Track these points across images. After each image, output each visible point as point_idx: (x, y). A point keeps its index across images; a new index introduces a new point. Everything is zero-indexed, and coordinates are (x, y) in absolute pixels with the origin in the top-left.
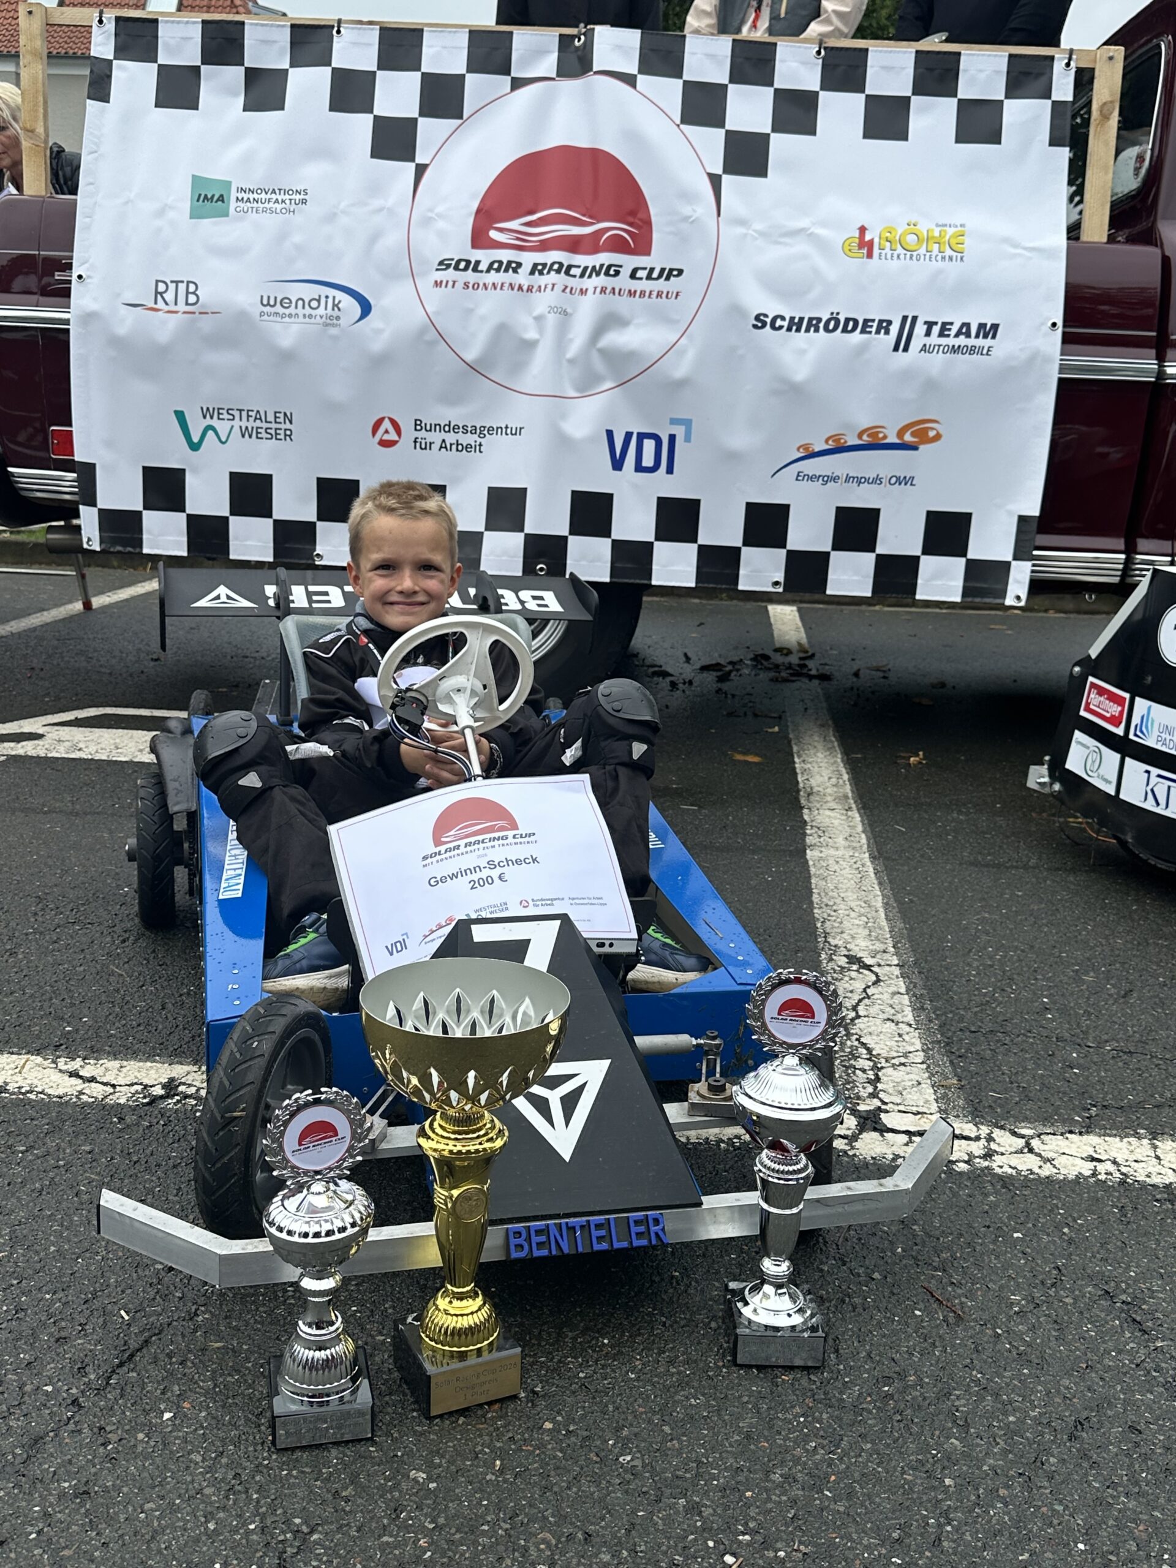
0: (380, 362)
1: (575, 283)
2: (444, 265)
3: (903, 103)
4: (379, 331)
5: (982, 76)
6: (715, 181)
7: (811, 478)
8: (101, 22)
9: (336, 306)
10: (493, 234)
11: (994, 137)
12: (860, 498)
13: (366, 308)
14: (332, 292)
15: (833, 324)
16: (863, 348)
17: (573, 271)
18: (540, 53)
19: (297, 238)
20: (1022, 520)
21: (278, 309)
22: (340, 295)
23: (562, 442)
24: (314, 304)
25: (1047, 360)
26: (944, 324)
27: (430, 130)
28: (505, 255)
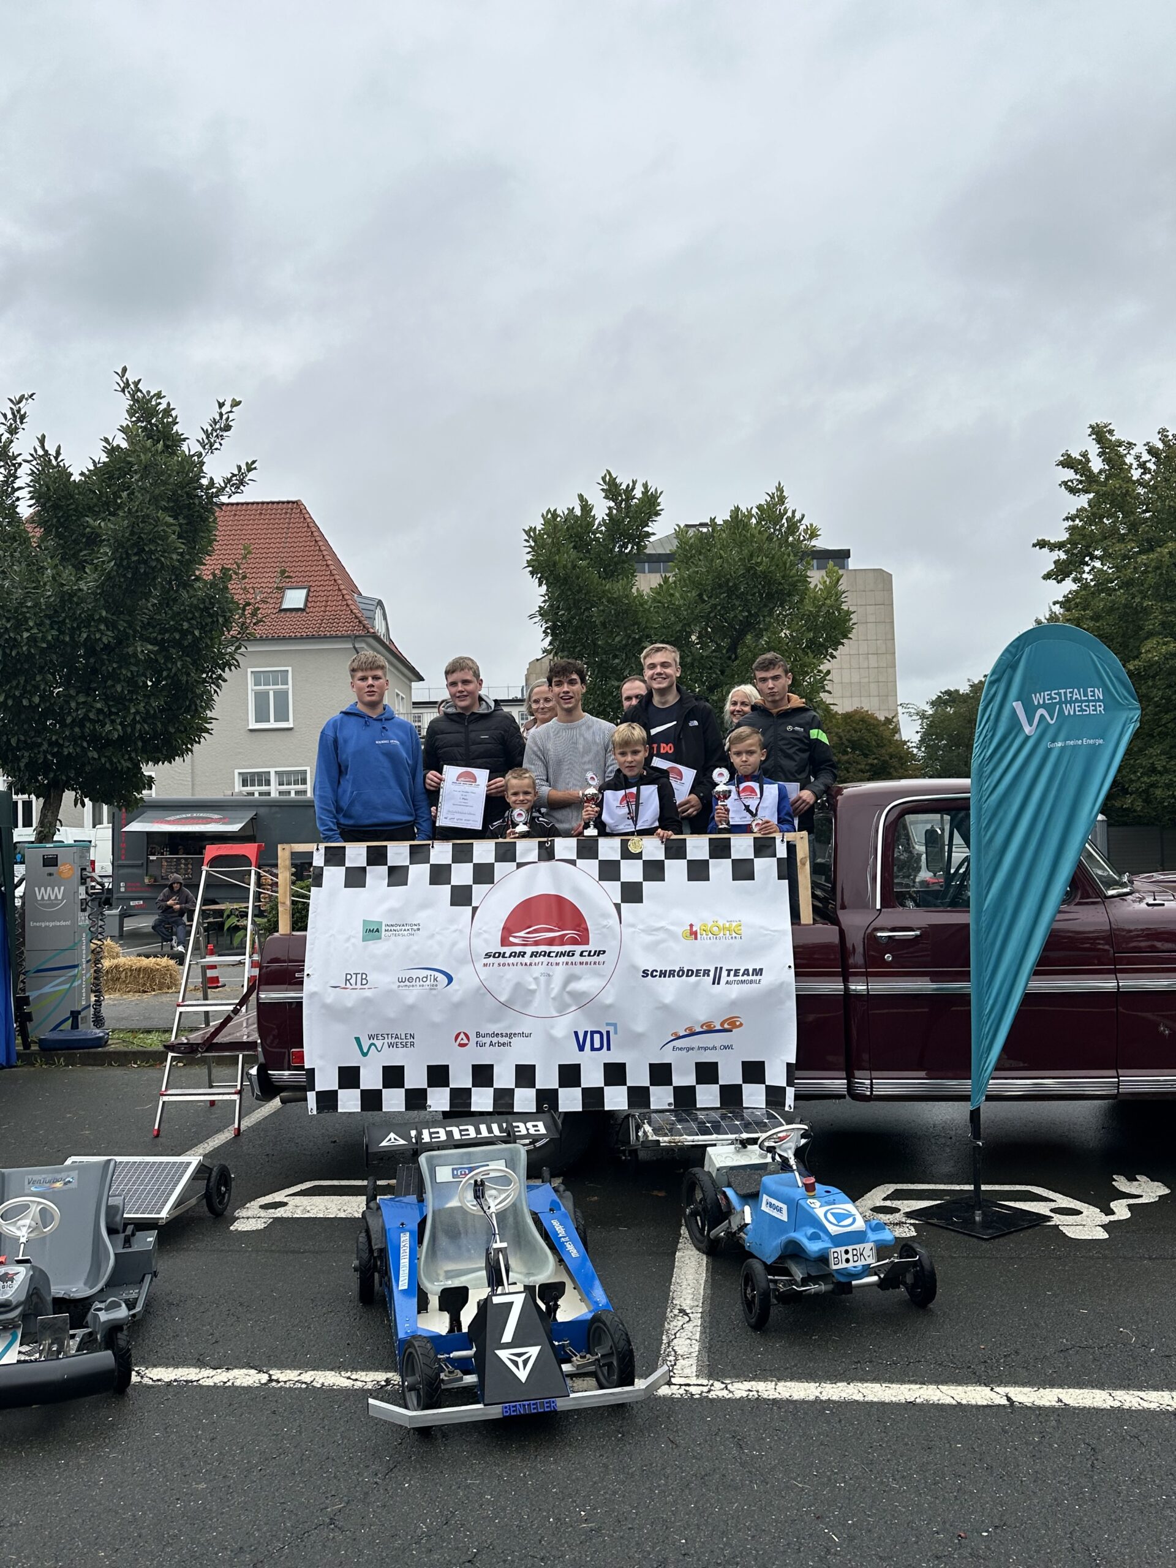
0: (458, 1006)
1: (553, 960)
2: (488, 955)
3: (705, 863)
4: (457, 991)
5: (742, 848)
6: (618, 907)
7: (681, 1049)
8: (318, 849)
9: (435, 979)
10: (511, 939)
11: (751, 877)
12: (707, 1057)
13: (450, 979)
14: (433, 973)
15: (681, 973)
16: (697, 984)
17: (552, 954)
18: (529, 850)
19: (415, 948)
20: (788, 1064)
21: (407, 983)
22: (437, 974)
23: (552, 1039)
24: (425, 979)
25: (790, 984)
26: (736, 970)
27: (479, 890)
28: (518, 949)
